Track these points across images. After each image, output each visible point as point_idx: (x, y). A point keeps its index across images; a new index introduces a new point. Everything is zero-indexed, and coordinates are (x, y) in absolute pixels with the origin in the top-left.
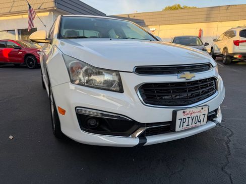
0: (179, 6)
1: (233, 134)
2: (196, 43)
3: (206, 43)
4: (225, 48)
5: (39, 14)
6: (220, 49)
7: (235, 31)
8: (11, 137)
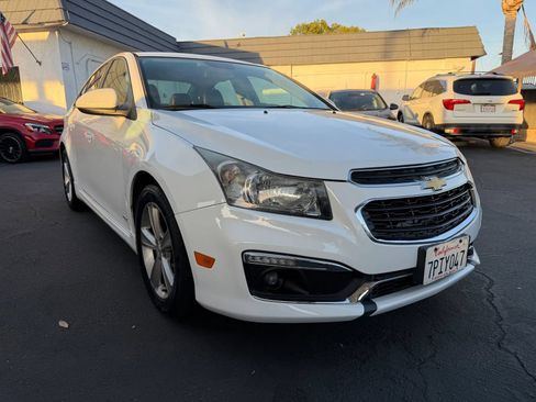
0: (323, 23)
1: (492, 283)
2: (372, 104)
3: (392, 105)
4: (428, 115)
5: (23, 36)
6: (417, 115)
7: (445, 82)
8: (64, 324)
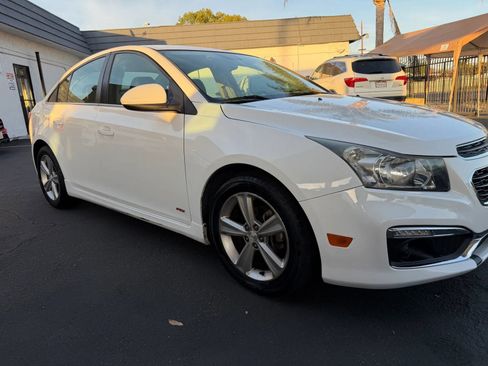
0: (209, 12)
